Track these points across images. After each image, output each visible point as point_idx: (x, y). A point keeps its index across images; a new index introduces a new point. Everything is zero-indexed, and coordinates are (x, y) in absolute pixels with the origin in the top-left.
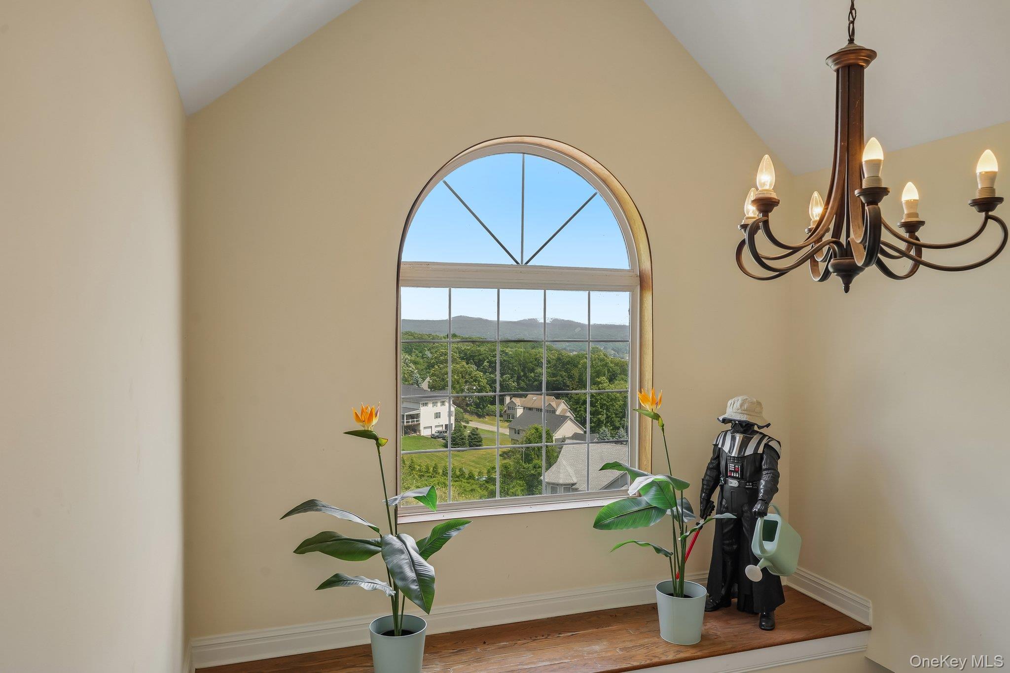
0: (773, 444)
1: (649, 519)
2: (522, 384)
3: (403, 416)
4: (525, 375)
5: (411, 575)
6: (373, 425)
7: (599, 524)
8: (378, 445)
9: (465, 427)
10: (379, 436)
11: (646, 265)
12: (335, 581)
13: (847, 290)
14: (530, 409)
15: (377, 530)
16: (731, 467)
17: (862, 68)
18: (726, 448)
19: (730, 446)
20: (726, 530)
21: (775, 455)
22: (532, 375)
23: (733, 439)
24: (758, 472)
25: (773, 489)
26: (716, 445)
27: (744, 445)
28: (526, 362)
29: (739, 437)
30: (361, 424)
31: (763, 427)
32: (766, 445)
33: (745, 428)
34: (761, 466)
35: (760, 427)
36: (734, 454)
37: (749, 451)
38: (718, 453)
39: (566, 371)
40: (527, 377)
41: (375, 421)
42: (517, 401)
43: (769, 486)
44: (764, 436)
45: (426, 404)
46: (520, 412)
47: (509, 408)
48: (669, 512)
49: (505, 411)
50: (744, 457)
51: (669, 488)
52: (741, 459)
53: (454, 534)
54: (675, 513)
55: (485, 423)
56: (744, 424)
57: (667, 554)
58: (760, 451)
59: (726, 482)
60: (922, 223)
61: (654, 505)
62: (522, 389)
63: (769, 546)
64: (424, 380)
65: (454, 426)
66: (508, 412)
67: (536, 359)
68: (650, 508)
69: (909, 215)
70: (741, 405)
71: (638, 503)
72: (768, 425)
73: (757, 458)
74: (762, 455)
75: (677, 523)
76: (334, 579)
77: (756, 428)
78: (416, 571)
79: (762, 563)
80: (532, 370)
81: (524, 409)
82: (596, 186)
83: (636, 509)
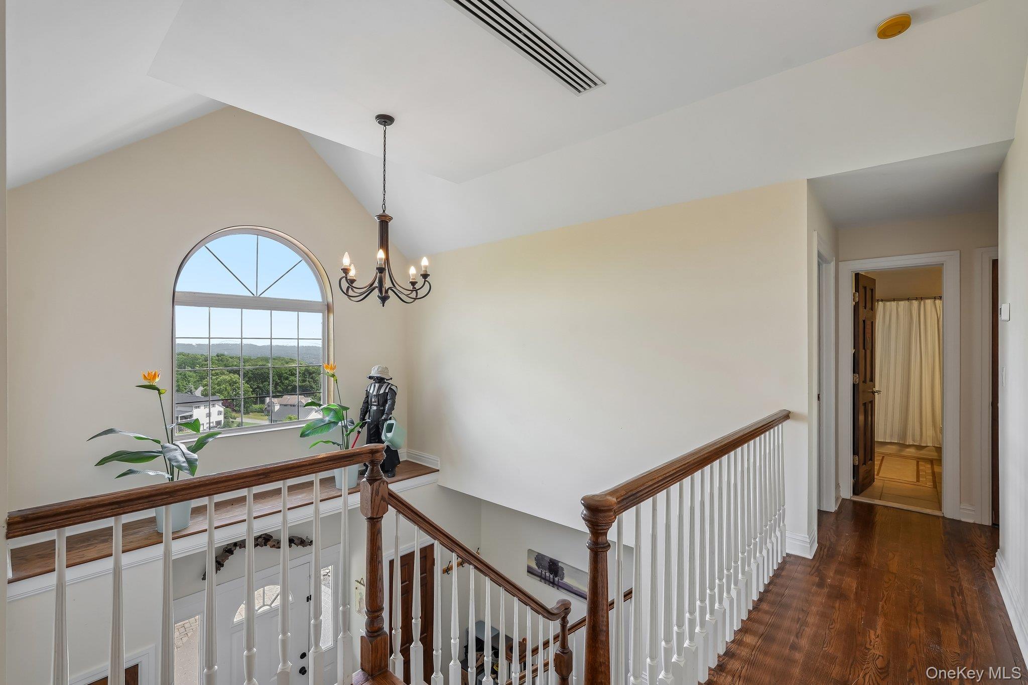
0: (393, 387)
1: (330, 428)
2: (279, 389)
3: (177, 417)
4: (281, 382)
5: (183, 459)
6: (157, 382)
7: (303, 435)
8: (160, 394)
9: (233, 422)
10: (160, 388)
11: (330, 300)
12: (130, 472)
13: (383, 306)
14: (286, 405)
15: (158, 442)
16: (373, 400)
17: (387, 222)
18: (371, 392)
19: (373, 391)
20: (371, 433)
21: (394, 393)
22: (287, 381)
23: (375, 386)
24: (386, 402)
25: (392, 408)
26: (367, 390)
27: (379, 388)
28: (282, 373)
29: (377, 385)
30: (148, 381)
31: (389, 380)
32: (390, 388)
33: (380, 380)
34: (387, 399)
35: (387, 380)
36: (375, 393)
37: (382, 391)
38: (368, 393)
39: (312, 378)
40: (283, 383)
41: (157, 380)
42: (275, 400)
43: (390, 406)
44: (389, 384)
45: (198, 407)
46: (277, 408)
47: (269, 406)
48: (340, 424)
49: (266, 408)
50: (379, 395)
51: (340, 412)
52: (378, 395)
53: (210, 440)
54: (343, 424)
55: (249, 418)
56: (379, 378)
57: (338, 445)
58: (387, 391)
59: (371, 407)
60: (417, 282)
61: (333, 421)
62: (279, 392)
63: (389, 435)
64: (196, 389)
65: (223, 422)
66: (268, 409)
67: (290, 370)
68: (330, 423)
69: (412, 279)
70: (378, 370)
71: (324, 422)
72: (391, 379)
73: (385, 394)
74: (387, 393)
75: (344, 429)
76: (128, 472)
77: (385, 381)
78: (185, 458)
79: (386, 444)
80: (287, 379)
81: (281, 405)
82: (300, 255)
83: (323, 424)
